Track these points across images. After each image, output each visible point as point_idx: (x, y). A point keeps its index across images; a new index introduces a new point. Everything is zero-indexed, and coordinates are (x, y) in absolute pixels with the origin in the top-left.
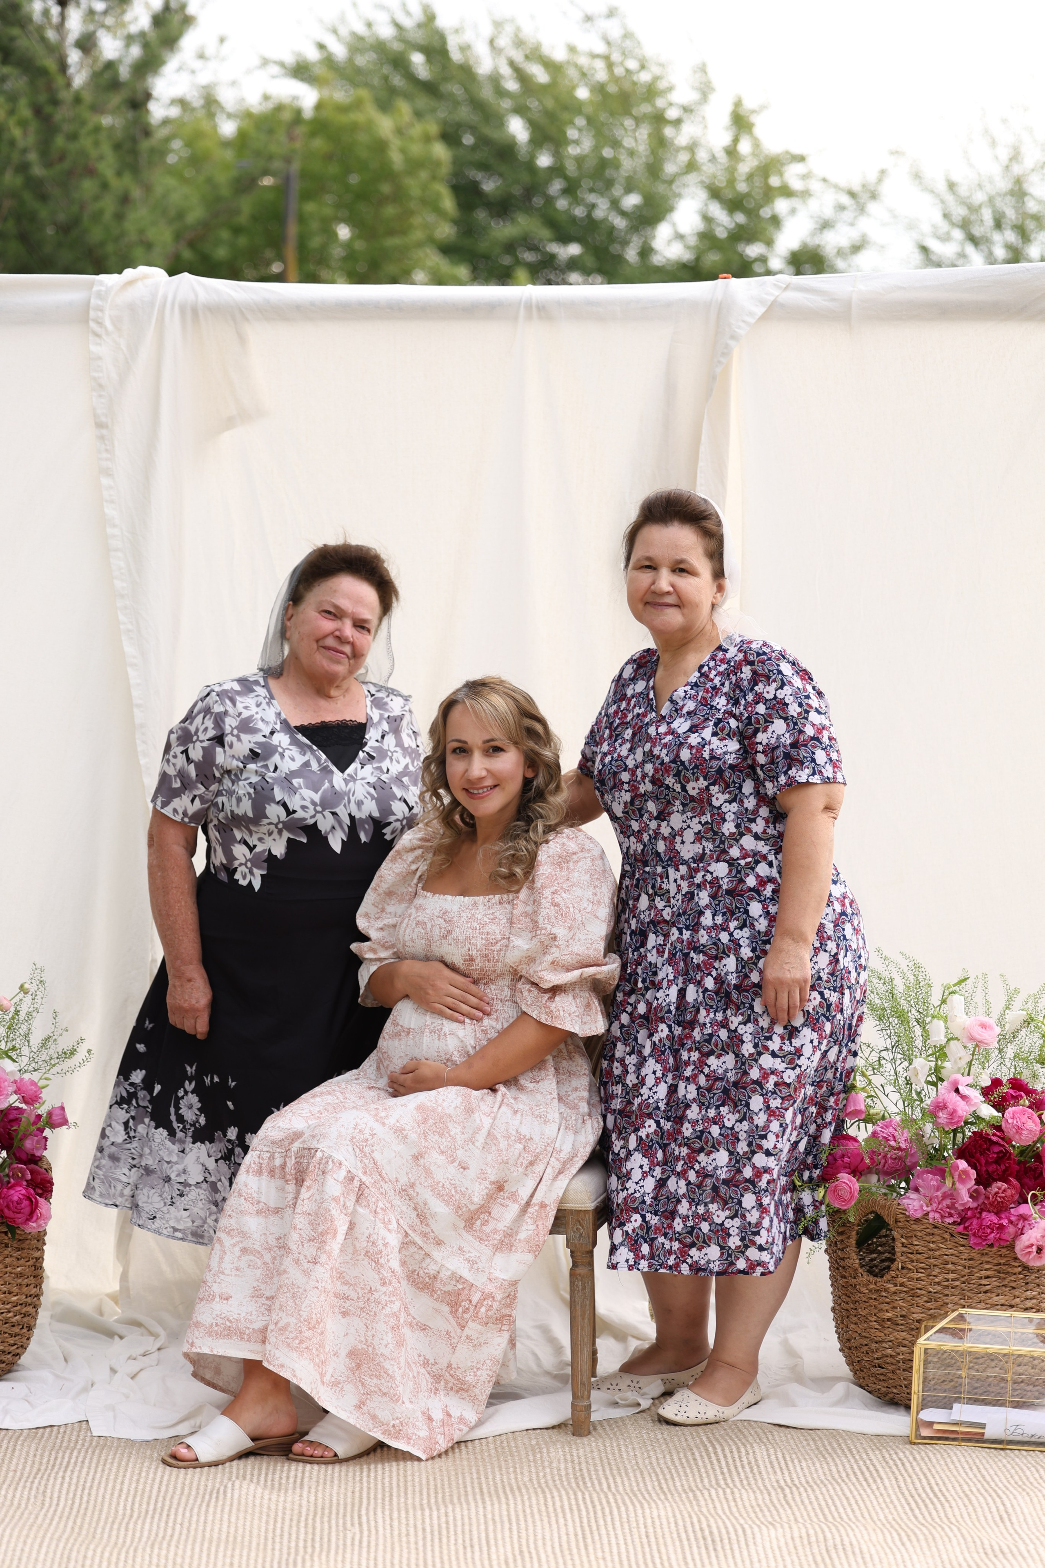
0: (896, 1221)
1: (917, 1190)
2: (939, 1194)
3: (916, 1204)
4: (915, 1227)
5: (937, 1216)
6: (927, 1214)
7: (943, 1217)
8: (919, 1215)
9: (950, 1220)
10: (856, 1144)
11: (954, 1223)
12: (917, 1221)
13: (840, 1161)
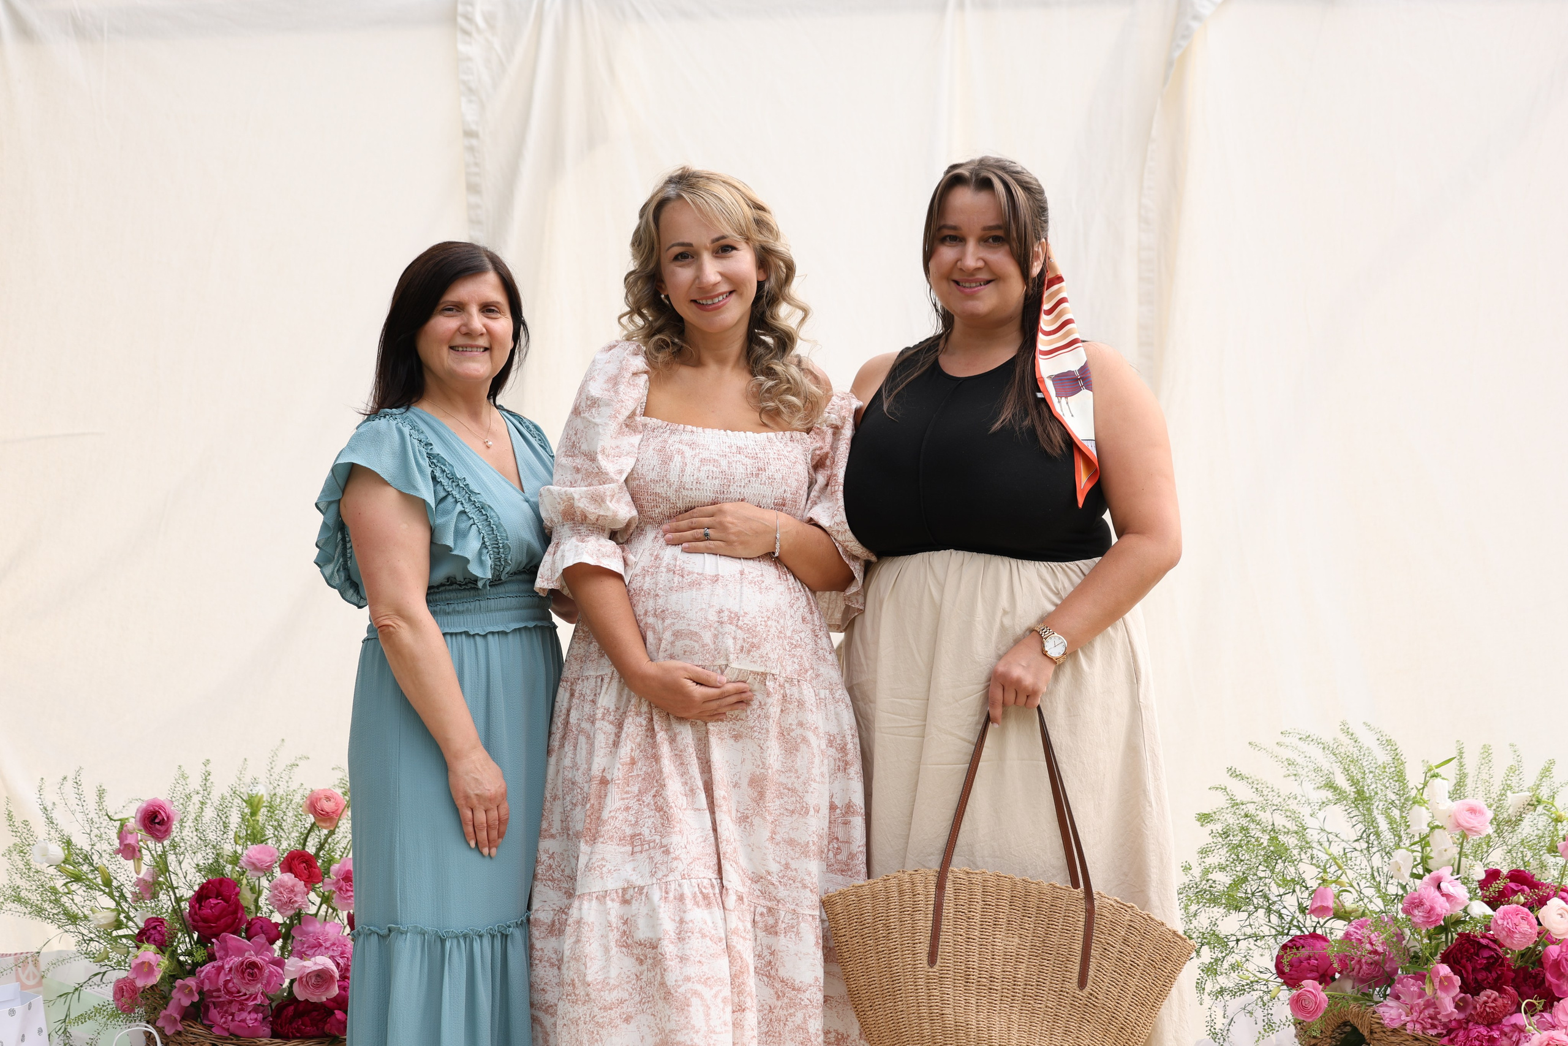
0: (1372, 1032)
1: (1398, 998)
2: (1421, 1001)
3: (1393, 1013)
4: (1393, 1039)
5: (1418, 1026)
6: (1405, 1025)
7: (1424, 1028)
8: (1396, 1025)
9: (1434, 1032)
10: (1326, 945)
11: (1439, 1035)
12: (1394, 1031)
13: (1305, 963)
